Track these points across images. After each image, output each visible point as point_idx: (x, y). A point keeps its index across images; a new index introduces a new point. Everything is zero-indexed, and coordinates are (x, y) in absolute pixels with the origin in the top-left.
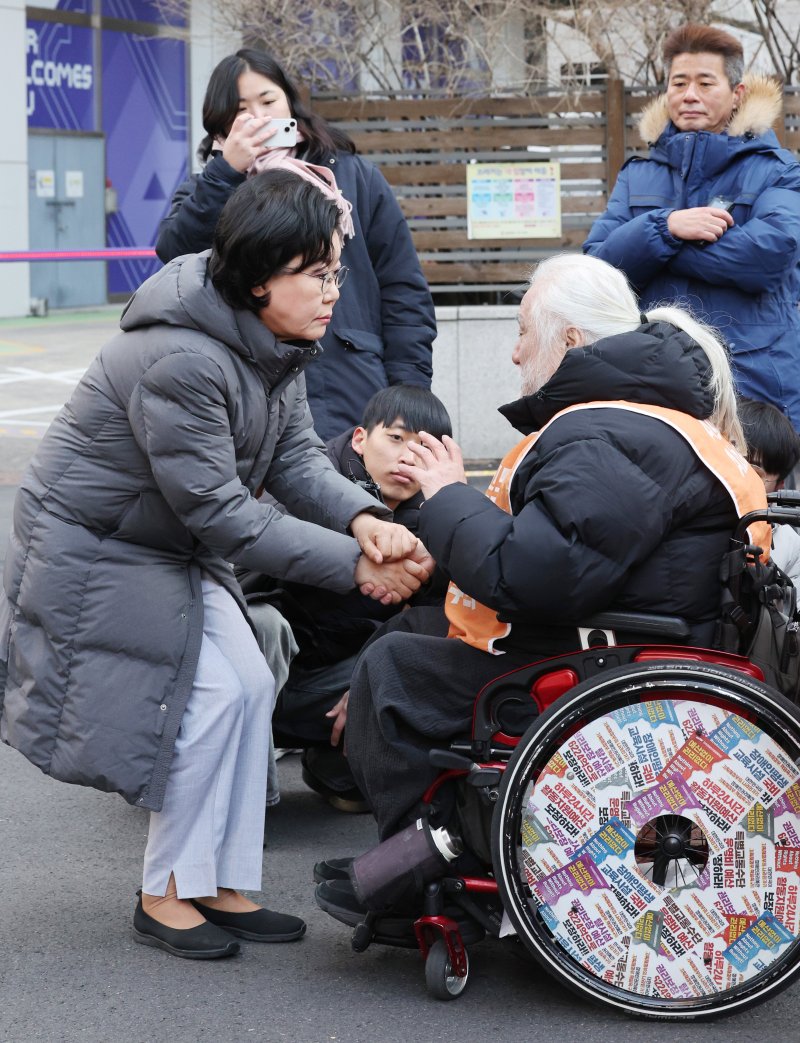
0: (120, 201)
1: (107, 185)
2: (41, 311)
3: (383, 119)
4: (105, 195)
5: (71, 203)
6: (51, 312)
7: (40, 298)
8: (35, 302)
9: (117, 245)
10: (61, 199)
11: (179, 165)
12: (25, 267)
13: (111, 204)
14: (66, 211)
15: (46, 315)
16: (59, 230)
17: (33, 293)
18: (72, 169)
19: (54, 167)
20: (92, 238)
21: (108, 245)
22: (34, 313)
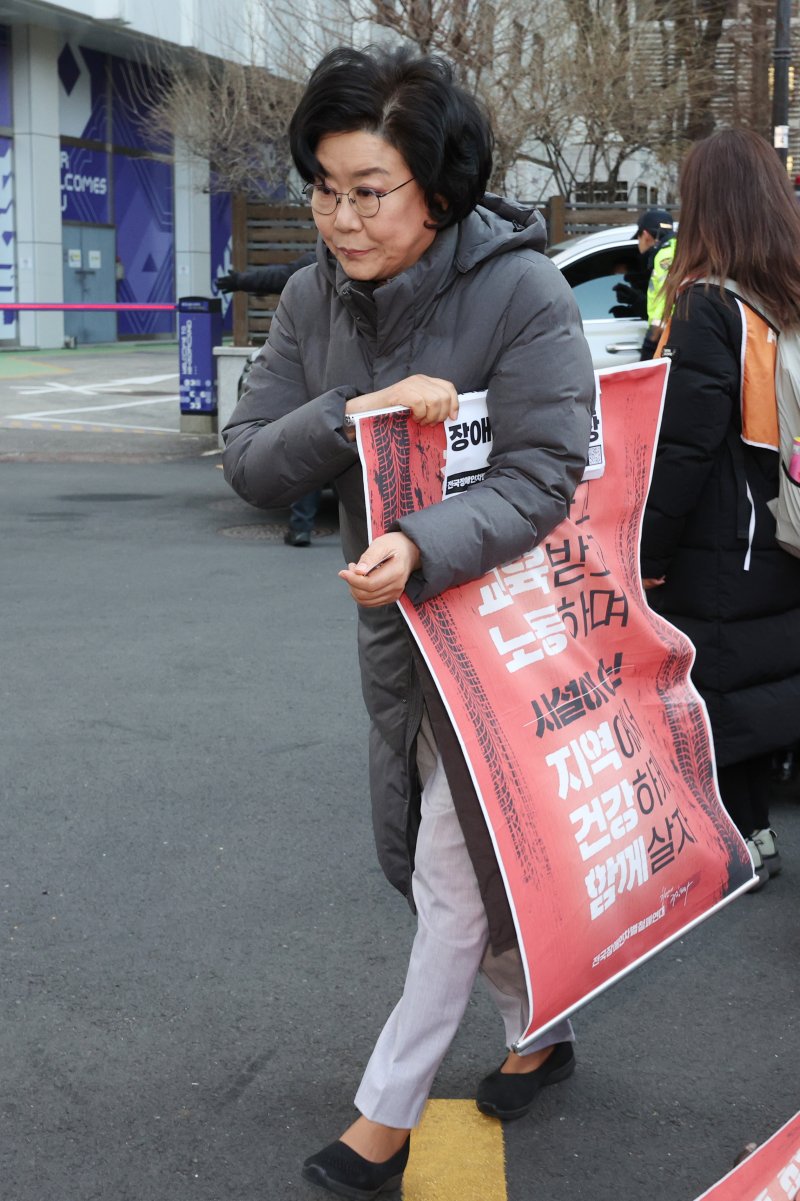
0: (126, 272)
1: (117, 260)
2: (72, 345)
3: (296, 219)
4: (116, 268)
5: (92, 272)
6: (79, 346)
7: (71, 337)
8: (68, 339)
9: (124, 301)
10: (85, 269)
11: (166, 249)
12: (60, 315)
13: (120, 272)
14: (89, 278)
15: (75, 348)
16: (85, 291)
17: (67, 332)
18: (94, 249)
19: (81, 247)
20: (107, 296)
21: (118, 301)
22: (67, 346)
